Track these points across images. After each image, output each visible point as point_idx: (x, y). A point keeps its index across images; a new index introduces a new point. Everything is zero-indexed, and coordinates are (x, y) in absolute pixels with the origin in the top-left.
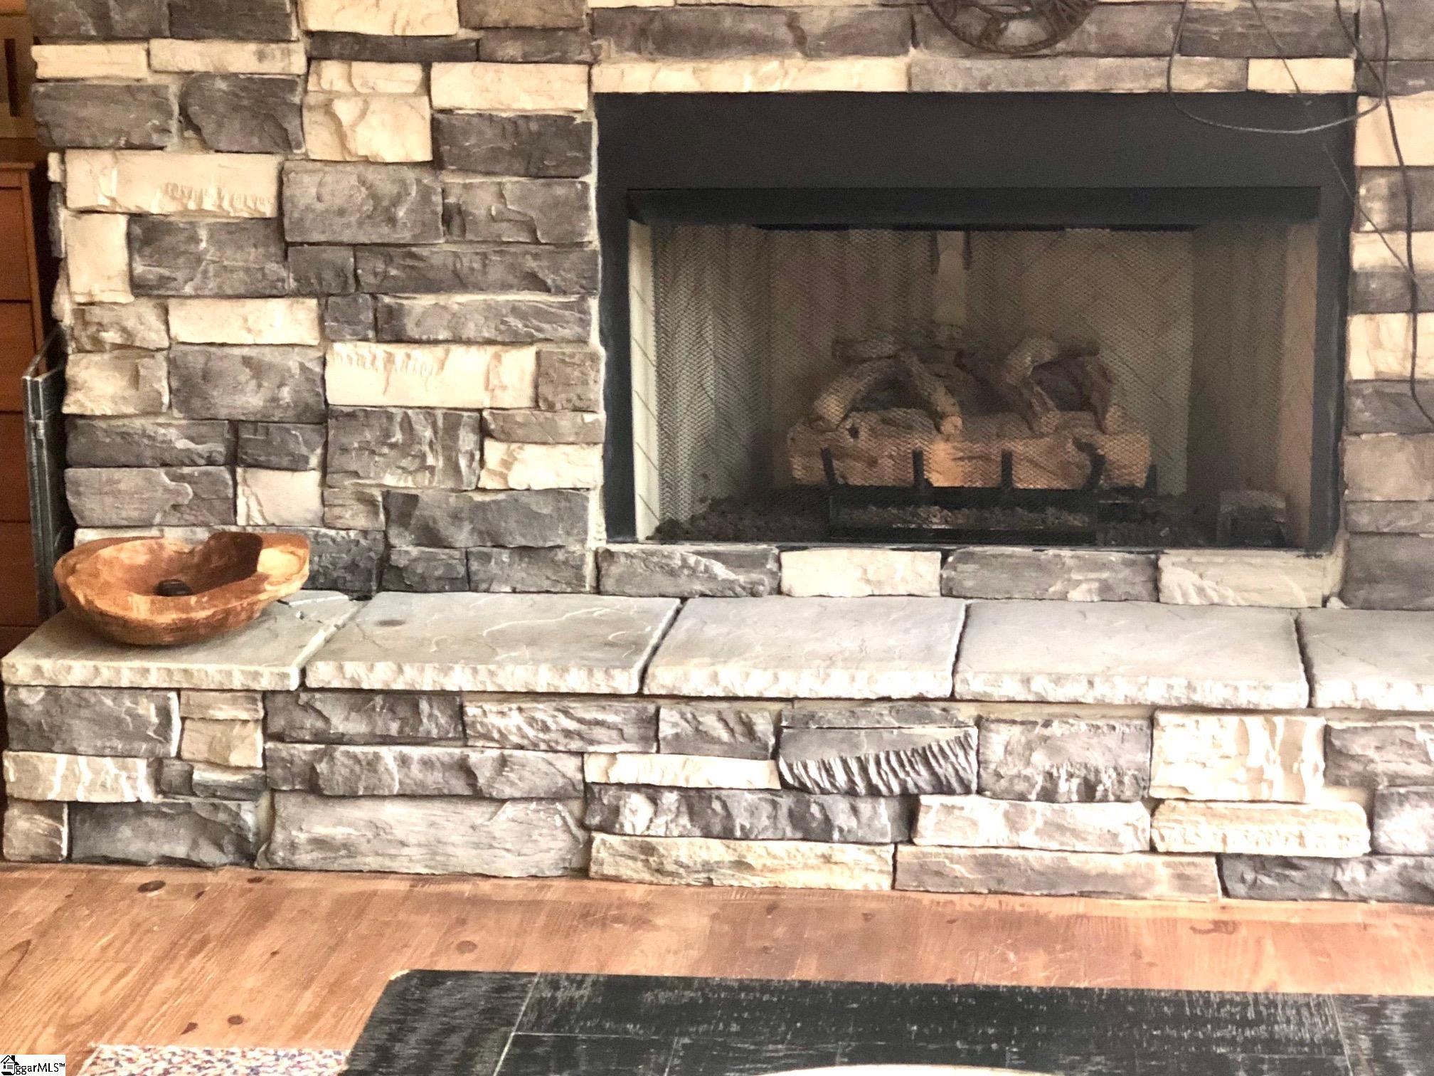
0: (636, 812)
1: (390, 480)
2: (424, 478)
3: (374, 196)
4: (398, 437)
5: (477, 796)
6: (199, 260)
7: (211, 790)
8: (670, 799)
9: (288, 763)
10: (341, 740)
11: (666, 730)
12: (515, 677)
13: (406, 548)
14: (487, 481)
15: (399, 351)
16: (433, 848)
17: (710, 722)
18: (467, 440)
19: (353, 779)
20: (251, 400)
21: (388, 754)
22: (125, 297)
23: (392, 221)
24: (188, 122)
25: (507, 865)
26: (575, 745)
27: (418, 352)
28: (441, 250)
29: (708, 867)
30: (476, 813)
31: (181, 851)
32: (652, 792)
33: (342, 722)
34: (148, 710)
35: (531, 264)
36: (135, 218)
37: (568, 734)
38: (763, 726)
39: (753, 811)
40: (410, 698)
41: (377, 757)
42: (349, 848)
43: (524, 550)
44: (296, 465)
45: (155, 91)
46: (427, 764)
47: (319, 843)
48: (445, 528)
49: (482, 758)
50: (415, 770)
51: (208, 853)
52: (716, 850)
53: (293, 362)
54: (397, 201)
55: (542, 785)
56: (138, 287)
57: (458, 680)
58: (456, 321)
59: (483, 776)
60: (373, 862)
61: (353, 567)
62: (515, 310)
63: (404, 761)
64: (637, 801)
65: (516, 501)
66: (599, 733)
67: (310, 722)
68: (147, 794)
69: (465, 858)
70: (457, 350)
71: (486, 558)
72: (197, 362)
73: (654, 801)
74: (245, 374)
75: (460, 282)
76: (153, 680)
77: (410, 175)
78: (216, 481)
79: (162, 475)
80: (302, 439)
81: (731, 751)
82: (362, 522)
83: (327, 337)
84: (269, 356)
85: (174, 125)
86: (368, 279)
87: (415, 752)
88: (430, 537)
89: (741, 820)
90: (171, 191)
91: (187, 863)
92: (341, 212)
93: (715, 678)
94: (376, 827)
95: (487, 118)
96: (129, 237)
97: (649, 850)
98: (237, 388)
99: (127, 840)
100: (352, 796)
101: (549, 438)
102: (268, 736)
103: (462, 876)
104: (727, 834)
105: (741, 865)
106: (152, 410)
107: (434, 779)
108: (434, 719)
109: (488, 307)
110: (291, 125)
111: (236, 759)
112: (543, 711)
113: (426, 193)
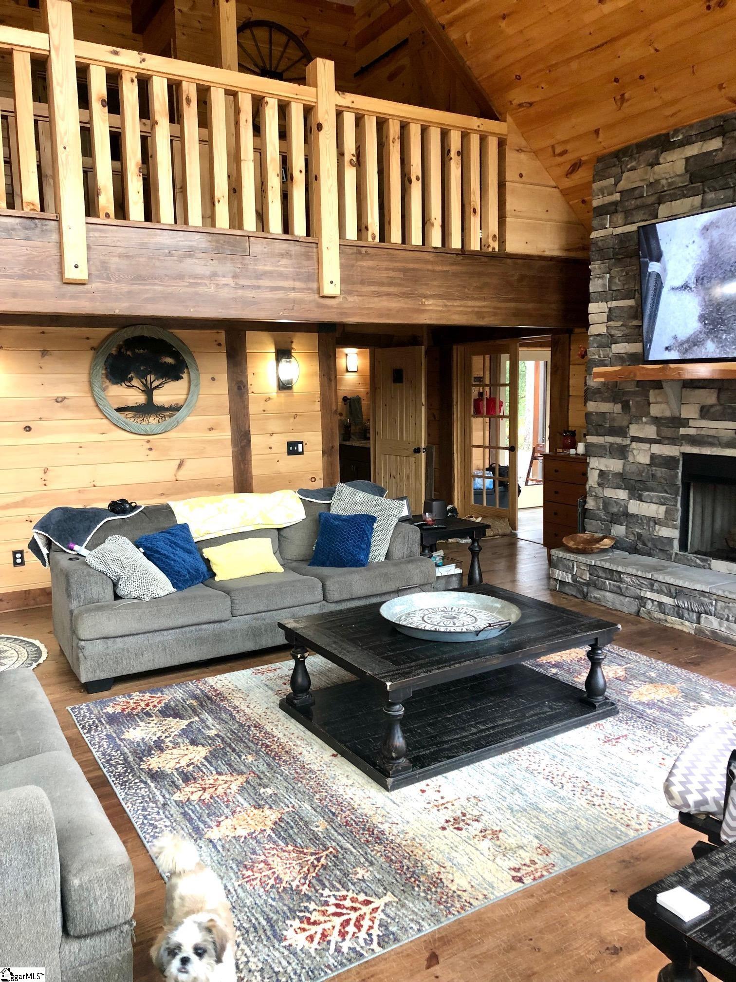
0: (649, 605)
1: (637, 530)
2: (644, 531)
3: (639, 470)
4: (639, 521)
5: (622, 595)
6: (609, 480)
7: (579, 582)
8: (656, 603)
9: (592, 580)
10: (600, 577)
11: (655, 588)
12: (630, 570)
13: (640, 546)
14: (656, 534)
15: (641, 503)
16: (613, 603)
17: (664, 588)
18: (652, 524)
19: (601, 586)
20: (615, 510)
21: (607, 582)
22: (596, 486)
23: (642, 476)
24: (610, 453)
25: (625, 610)
26: (639, 587)
27: (645, 504)
28: (651, 483)
29: (660, 619)
30: (622, 598)
31: (574, 594)
32: (653, 601)
33: (601, 574)
34: (571, 564)
35: (666, 488)
36: (601, 470)
37: (638, 585)
38: (673, 590)
39: (670, 609)
40: (611, 571)
41: (605, 582)
42: (599, 599)
43: (661, 550)
44: (621, 524)
45: (604, 446)
46: (614, 585)
47: (595, 597)
48: (646, 542)
49: (623, 586)
50: (612, 586)
51: (579, 596)
52: (662, 616)
53: (622, 503)
54: (643, 472)
55: (633, 595)
56: (599, 484)
57: (620, 569)
58: (652, 498)
59: (623, 590)
60: (603, 604)
61: (630, 548)
62: (663, 497)
63: (610, 584)
64: (649, 602)
65: (660, 538)
66: (643, 586)
67: (596, 572)
68: (570, 581)
69: (619, 607)
70: (652, 504)
71: (654, 550)
72: (607, 500)
73: (653, 603)
74: (615, 504)
75: (653, 490)
76: (572, 559)
77: (645, 466)
78: (608, 525)
79: (600, 523)
80: (622, 518)
81: (667, 595)
82: (633, 538)
83: (630, 499)
84: (619, 501)
85: (608, 453)
86: (637, 488)
87: (612, 582)
88: (644, 544)
89: (667, 611)
90: (606, 466)
91: (575, 597)
92: (633, 473)
93: (664, 578)
94: (604, 596)
95: (660, 456)
96: (599, 474)
97: (650, 613)
98: (613, 507)
99: (567, 589)
100: (601, 589)
101: (667, 526)
102: (590, 574)
103: (617, 610)
104: (664, 613)
105: (666, 621)
106: (599, 509)
107: (615, 589)
108: (616, 576)
109: (658, 496)
110: (626, 455)
111: (584, 577)
112: (634, 579)
113: (648, 470)
